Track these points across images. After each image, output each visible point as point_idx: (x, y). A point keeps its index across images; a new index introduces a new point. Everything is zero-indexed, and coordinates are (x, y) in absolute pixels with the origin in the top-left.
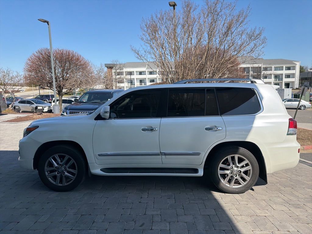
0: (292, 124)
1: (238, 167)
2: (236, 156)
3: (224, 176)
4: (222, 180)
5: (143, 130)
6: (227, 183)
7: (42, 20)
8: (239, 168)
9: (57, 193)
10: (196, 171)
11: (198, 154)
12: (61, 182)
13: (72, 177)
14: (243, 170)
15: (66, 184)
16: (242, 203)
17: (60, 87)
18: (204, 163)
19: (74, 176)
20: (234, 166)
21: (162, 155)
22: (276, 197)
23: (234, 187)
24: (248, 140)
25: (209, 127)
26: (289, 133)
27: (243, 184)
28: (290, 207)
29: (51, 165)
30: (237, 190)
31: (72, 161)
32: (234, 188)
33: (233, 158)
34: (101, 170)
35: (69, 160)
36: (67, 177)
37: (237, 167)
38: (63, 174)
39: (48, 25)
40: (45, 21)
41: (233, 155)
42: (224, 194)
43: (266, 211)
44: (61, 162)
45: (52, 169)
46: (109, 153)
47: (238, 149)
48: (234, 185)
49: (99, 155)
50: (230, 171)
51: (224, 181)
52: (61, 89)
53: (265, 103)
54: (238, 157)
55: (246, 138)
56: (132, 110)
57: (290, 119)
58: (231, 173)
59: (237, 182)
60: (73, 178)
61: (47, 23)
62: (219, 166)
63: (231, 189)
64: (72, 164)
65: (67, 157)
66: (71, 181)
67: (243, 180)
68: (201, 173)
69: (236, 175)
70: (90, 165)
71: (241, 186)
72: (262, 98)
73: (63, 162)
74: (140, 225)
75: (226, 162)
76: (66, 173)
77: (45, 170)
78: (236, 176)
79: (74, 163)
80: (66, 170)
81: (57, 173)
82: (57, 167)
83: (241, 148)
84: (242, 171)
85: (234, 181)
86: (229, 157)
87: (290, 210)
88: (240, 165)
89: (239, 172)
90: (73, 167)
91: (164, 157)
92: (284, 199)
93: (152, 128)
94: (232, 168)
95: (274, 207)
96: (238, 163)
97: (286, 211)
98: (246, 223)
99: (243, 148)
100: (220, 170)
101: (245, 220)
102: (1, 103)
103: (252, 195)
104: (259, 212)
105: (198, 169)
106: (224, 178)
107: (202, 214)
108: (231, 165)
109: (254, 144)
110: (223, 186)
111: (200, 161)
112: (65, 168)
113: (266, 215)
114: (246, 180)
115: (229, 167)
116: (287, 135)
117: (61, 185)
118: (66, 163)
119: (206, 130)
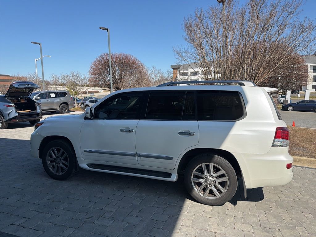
0: (281, 133)
1: (213, 177)
2: (211, 165)
3: (199, 184)
4: (196, 189)
5: (122, 131)
6: (200, 192)
7: (102, 27)
9: (55, 180)
10: (169, 175)
11: (171, 159)
12: (57, 171)
15: (61, 174)
16: (206, 215)
17: (118, 88)
18: (177, 169)
20: (208, 175)
21: (138, 156)
23: (208, 197)
24: (223, 147)
25: (183, 132)
26: (275, 144)
27: (218, 196)
28: (258, 229)
29: (51, 157)
30: (210, 201)
31: (66, 154)
32: (207, 199)
33: (208, 166)
34: (87, 165)
35: (63, 153)
36: (62, 168)
37: (212, 177)
38: (59, 165)
40: (105, 29)
41: (208, 163)
42: (197, 203)
43: (223, 228)
44: (58, 154)
45: (51, 159)
46: (93, 150)
47: (213, 157)
49: (85, 151)
51: (198, 190)
53: (248, 109)
54: (213, 165)
57: (278, 129)
58: (205, 182)
61: (106, 31)
62: (193, 172)
63: (204, 199)
64: (65, 156)
65: (62, 150)
66: (64, 171)
67: (219, 192)
68: (174, 178)
69: (211, 185)
71: (214, 198)
72: (247, 102)
74: (88, 217)
75: (201, 171)
76: (61, 165)
77: (47, 160)
78: (211, 186)
79: (66, 156)
80: (61, 162)
81: (55, 164)
82: (54, 158)
83: (217, 156)
85: (208, 191)
86: (203, 165)
87: (253, 232)
88: (215, 175)
89: (215, 182)
90: (65, 159)
91: (139, 158)
92: (261, 220)
93: (129, 129)
94: (207, 177)
95: (238, 226)
96: (213, 173)
97: (247, 232)
98: (187, 235)
99: (220, 157)
100: (193, 177)
101: (188, 232)
102: (69, 102)
103: (227, 209)
104: (214, 228)
105: (171, 174)
106: (199, 187)
107: (152, 218)
108: (206, 173)
109: (230, 153)
110: (196, 195)
111: (173, 166)
112: (60, 160)
113: (218, 232)
114: (222, 192)
115: (203, 176)
116: (272, 146)
117: (57, 174)
118: (61, 156)
119: (179, 134)
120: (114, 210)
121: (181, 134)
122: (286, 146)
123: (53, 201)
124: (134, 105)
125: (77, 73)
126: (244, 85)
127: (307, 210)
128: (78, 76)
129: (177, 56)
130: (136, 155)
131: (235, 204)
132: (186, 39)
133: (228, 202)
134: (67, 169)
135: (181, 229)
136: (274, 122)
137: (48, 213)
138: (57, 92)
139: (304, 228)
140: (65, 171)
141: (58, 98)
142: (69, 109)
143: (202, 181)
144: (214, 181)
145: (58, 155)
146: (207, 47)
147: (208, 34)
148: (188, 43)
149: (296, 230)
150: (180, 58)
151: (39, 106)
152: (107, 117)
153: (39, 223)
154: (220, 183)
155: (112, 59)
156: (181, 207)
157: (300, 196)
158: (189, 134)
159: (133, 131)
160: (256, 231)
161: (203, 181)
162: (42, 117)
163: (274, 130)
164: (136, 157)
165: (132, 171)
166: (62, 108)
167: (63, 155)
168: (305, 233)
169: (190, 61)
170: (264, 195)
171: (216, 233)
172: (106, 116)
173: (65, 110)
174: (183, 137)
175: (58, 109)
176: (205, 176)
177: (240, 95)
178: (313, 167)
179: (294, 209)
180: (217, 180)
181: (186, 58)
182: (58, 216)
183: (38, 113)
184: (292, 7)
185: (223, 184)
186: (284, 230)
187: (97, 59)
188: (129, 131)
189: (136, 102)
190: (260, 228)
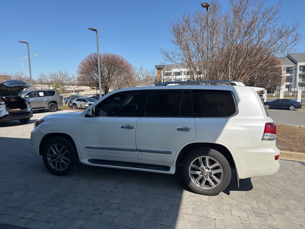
0: (270, 128)
1: (209, 169)
2: (207, 158)
3: (196, 176)
4: (193, 180)
5: (122, 127)
6: (197, 184)
7: (91, 28)
9: (57, 176)
10: (168, 168)
11: (170, 153)
12: (58, 167)
13: (66, 164)
14: (214, 172)
15: (62, 170)
16: (204, 204)
17: (106, 87)
18: (175, 162)
20: (204, 167)
22: (246, 203)
23: (204, 188)
24: (218, 142)
25: (181, 128)
26: (264, 138)
27: (214, 186)
28: (252, 215)
29: (52, 153)
30: (207, 192)
31: (67, 151)
33: (204, 159)
34: (88, 160)
35: (64, 150)
36: (62, 164)
37: (208, 169)
38: (60, 161)
39: (97, 32)
40: (94, 30)
41: (204, 157)
42: (194, 194)
43: (221, 214)
44: (59, 151)
45: (52, 156)
46: (94, 146)
47: (208, 150)
49: (87, 147)
50: (201, 172)
51: (195, 181)
52: (107, 89)
53: (240, 106)
54: (209, 158)
55: (215, 140)
56: (137, 109)
57: (267, 124)
58: (201, 174)
59: (207, 183)
61: (95, 31)
62: (190, 165)
63: (201, 190)
65: (63, 147)
67: (214, 183)
68: (173, 171)
69: (207, 177)
70: (79, 155)
71: (211, 188)
72: (239, 101)
73: (60, 151)
74: (95, 209)
75: (197, 163)
76: (62, 161)
77: (47, 157)
78: (207, 178)
79: (67, 153)
80: (62, 158)
81: (56, 160)
82: (56, 155)
83: (212, 150)
84: (212, 173)
85: (204, 182)
86: (200, 158)
87: (248, 218)
88: (211, 167)
89: (210, 174)
90: (67, 155)
91: (139, 153)
92: (253, 206)
93: (130, 125)
94: (203, 169)
95: (234, 212)
96: (209, 165)
97: (243, 218)
98: (190, 222)
99: (215, 151)
100: (191, 170)
101: (190, 219)
102: (58, 101)
103: (222, 199)
104: (213, 215)
105: (170, 167)
106: (196, 178)
107: (155, 208)
108: (202, 166)
109: (225, 147)
110: (193, 186)
111: (172, 160)
112: (61, 156)
113: (217, 218)
114: (217, 183)
115: (200, 168)
116: (262, 140)
117: (58, 170)
118: (63, 152)
119: (177, 130)
120: (119, 202)
121: (179, 129)
122: (273, 139)
123: (59, 195)
124: (130, 103)
125: (65, 73)
126: (236, 85)
127: (291, 197)
128: (66, 75)
129: (165, 58)
130: (137, 150)
131: (228, 193)
132: (173, 41)
133: (222, 192)
134: (68, 165)
135: (183, 217)
136: (263, 118)
137: (56, 207)
138: (46, 91)
139: (292, 212)
140: (66, 167)
141: (46, 97)
142: (57, 108)
143: (198, 173)
146: (193, 49)
147: (195, 37)
148: (175, 45)
149: (285, 214)
150: (168, 59)
151: (30, 105)
152: (106, 115)
153: (49, 215)
154: (215, 175)
155: (101, 59)
156: (180, 198)
157: (284, 185)
158: (186, 130)
159: (133, 128)
160: (250, 216)
161: (199, 173)
162: (32, 116)
163: (263, 125)
164: (136, 152)
165: (132, 165)
166: (51, 107)
167: (64, 151)
168: (293, 217)
169: (177, 62)
170: (253, 185)
171: (215, 219)
172: (106, 113)
173: (54, 109)
174: (181, 132)
175: (47, 108)
176: (201, 169)
177: (232, 93)
178: (292, 160)
179: (280, 197)
180: (212, 172)
181: (173, 60)
182: (66, 209)
183: (29, 111)
184: (271, 14)
185: (218, 175)
186: (275, 215)
187: (85, 59)
188: (129, 127)
189: (131, 100)
190: (253, 214)
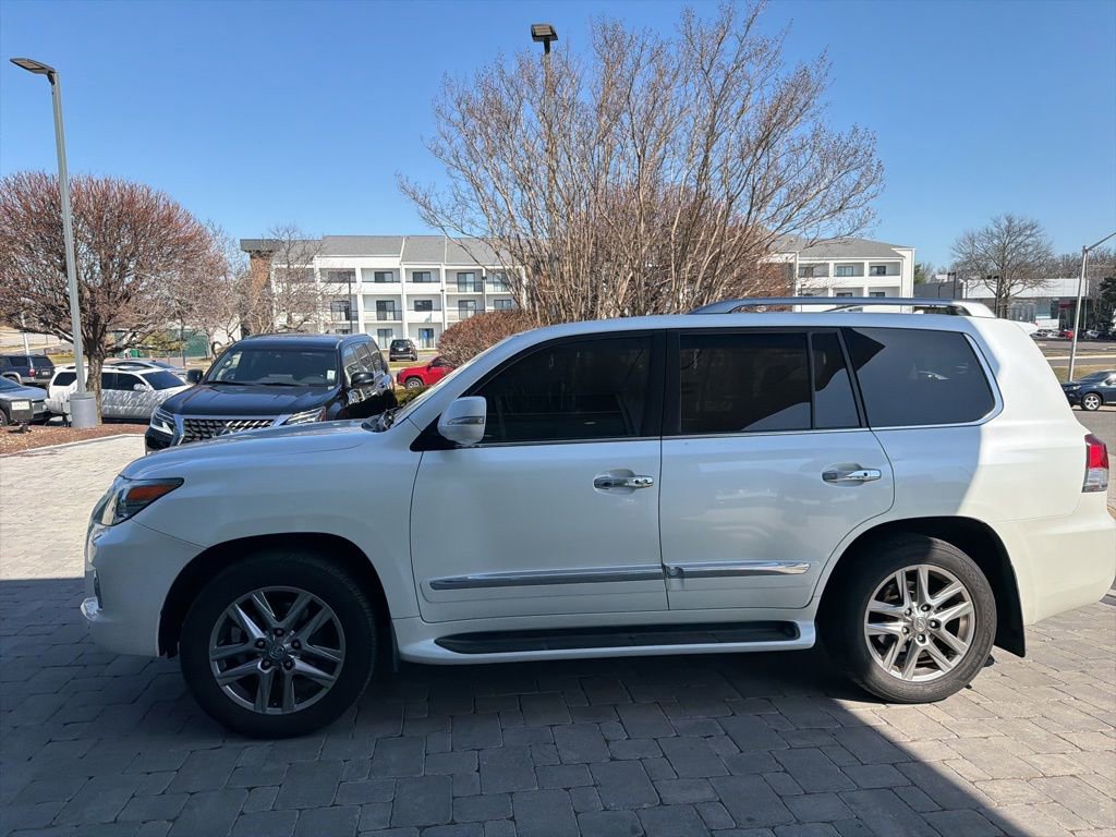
1: (929, 607)
2: (924, 571)
4: (877, 658)
6: (893, 668)
8: (932, 612)
12: (277, 698)
13: (323, 678)
14: (945, 617)
15: (298, 708)
18: (817, 601)
19: (331, 674)
20: (915, 604)
21: (670, 577)
23: (916, 679)
24: (967, 510)
25: (833, 470)
26: (1088, 484)
27: (947, 666)
30: (928, 690)
31: (327, 613)
32: (916, 684)
33: (913, 577)
34: (436, 642)
35: (311, 611)
37: (925, 608)
38: (288, 668)
39: (53, 83)
41: (914, 567)
42: (883, 706)
44: (280, 617)
47: (929, 545)
48: (915, 674)
49: (436, 586)
50: (902, 624)
51: (883, 659)
53: (1006, 383)
54: (930, 571)
55: (958, 506)
57: (1086, 440)
58: (905, 630)
59: (927, 662)
60: (327, 679)
61: (45, 76)
62: (868, 606)
63: (909, 687)
64: (322, 623)
65: (305, 598)
66: (316, 692)
67: (944, 654)
68: (808, 637)
69: (923, 636)
70: (397, 625)
71: (939, 674)
73: (287, 619)
76: (300, 665)
77: (211, 657)
78: (924, 641)
79: (330, 623)
80: (298, 652)
81: (263, 666)
82: (260, 640)
84: (941, 621)
85: (915, 658)
86: (900, 575)
88: (935, 602)
89: (933, 624)
90: (326, 636)
91: (675, 582)
93: (632, 474)
94: (911, 611)
96: (930, 595)
100: (870, 622)
105: (797, 625)
106: (886, 651)
108: (907, 600)
109: (986, 525)
110: (883, 680)
111: (806, 594)
114: (955, 653)
115: (900, 611)
116: (1084, 490)
117: (278, 711)
118: (299, 625)
119: (824, 479)
121: (830, 477)
126: (968, 314)
130: (665, 572)
134: (334, 678)
140: (325, 692)
143: (896, 628)
144: (933, 621)
145: (281, 625)
154: (949, 626)
161: (900, 629)
163: (1082, 442)
164: (663, 581)
176: (904, 611)
180: (941, 616)
